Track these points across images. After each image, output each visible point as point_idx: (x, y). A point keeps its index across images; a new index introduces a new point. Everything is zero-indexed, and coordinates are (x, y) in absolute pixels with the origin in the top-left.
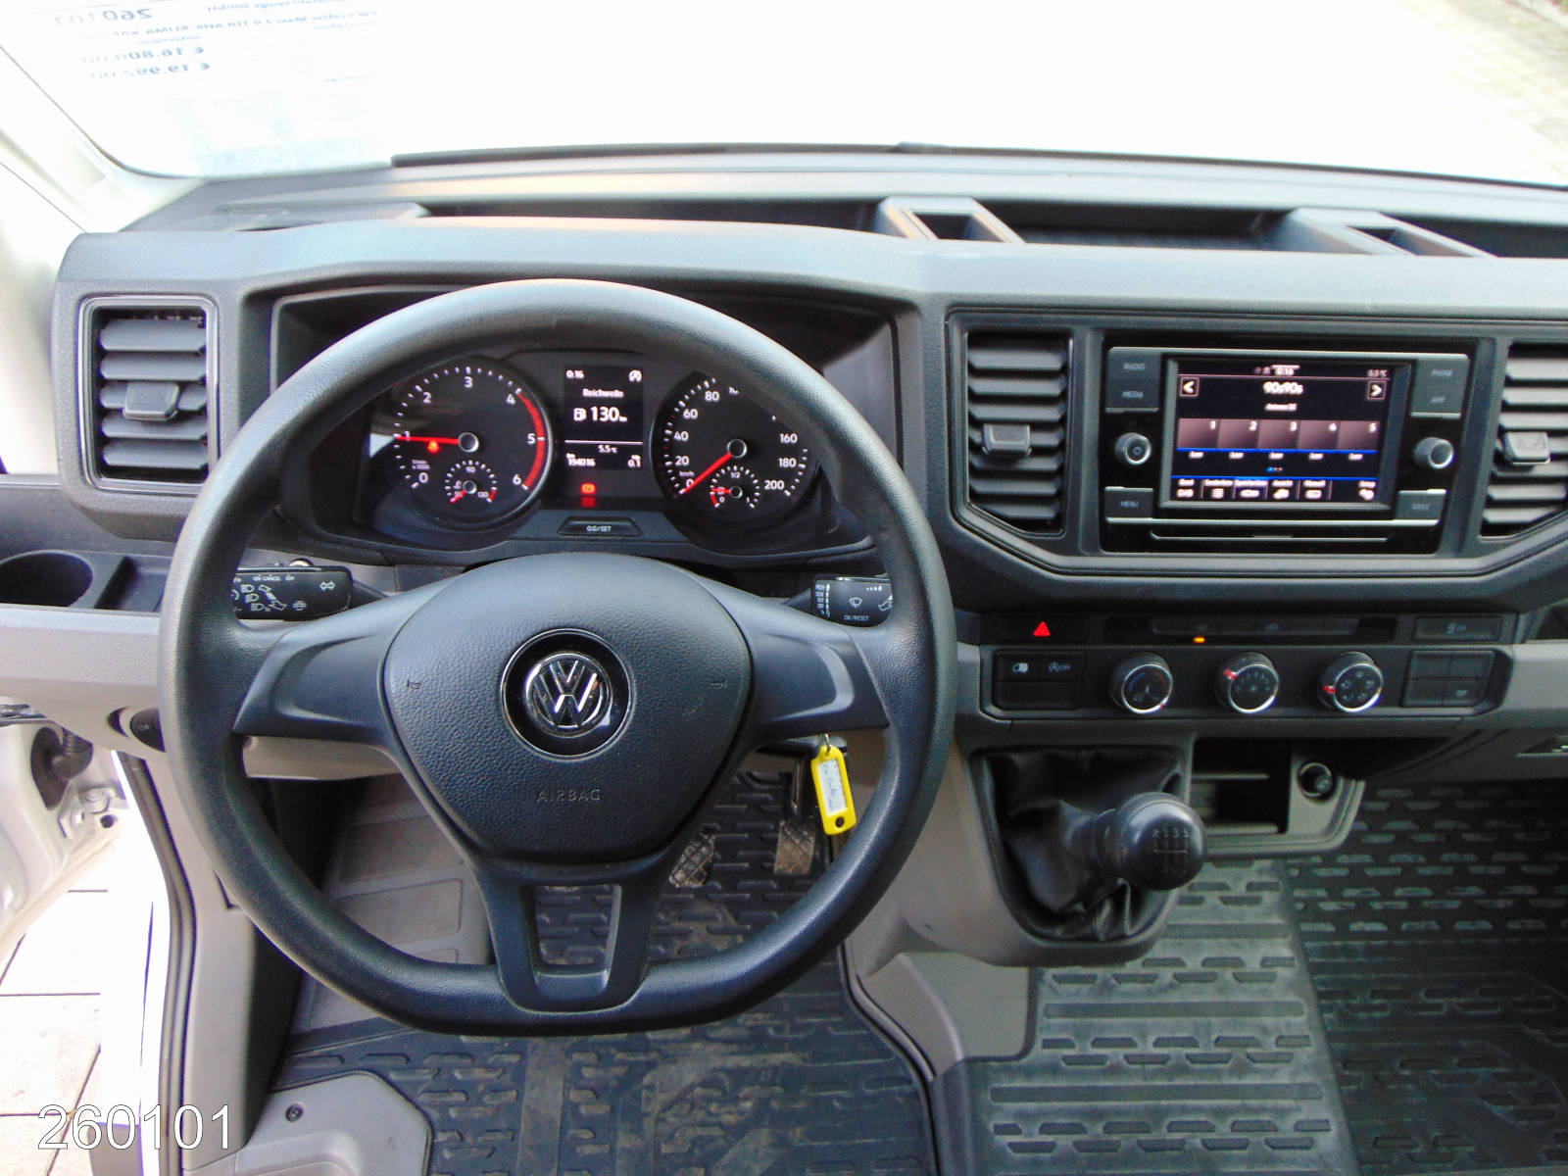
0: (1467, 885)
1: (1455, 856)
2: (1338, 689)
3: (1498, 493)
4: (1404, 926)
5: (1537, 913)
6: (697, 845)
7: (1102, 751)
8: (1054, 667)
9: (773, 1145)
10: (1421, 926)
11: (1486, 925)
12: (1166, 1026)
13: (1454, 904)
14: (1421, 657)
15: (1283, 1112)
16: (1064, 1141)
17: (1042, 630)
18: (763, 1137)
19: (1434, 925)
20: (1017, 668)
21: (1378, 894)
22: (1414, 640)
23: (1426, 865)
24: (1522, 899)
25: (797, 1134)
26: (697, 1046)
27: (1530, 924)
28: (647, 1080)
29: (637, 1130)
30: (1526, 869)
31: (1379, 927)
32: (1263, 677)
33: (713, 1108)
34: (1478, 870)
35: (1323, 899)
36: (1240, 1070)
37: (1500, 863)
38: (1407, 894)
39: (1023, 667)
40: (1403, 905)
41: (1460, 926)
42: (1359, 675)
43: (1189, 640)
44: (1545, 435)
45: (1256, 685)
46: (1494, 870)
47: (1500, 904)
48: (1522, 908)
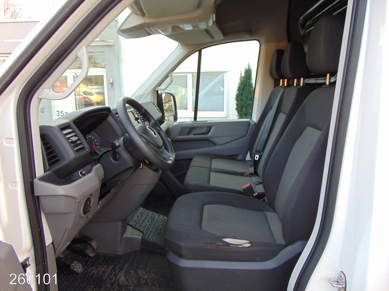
6: (88, 249)
9: (141, 270)
12: (146, 221)
15: (161, 219)
16: (156, 235)
18: (139, 271)
25: (140, 266)
26: (118, 276)
28: (121, 284)
29: (130, 286)
33: (131, 276)
36: (155, 219)
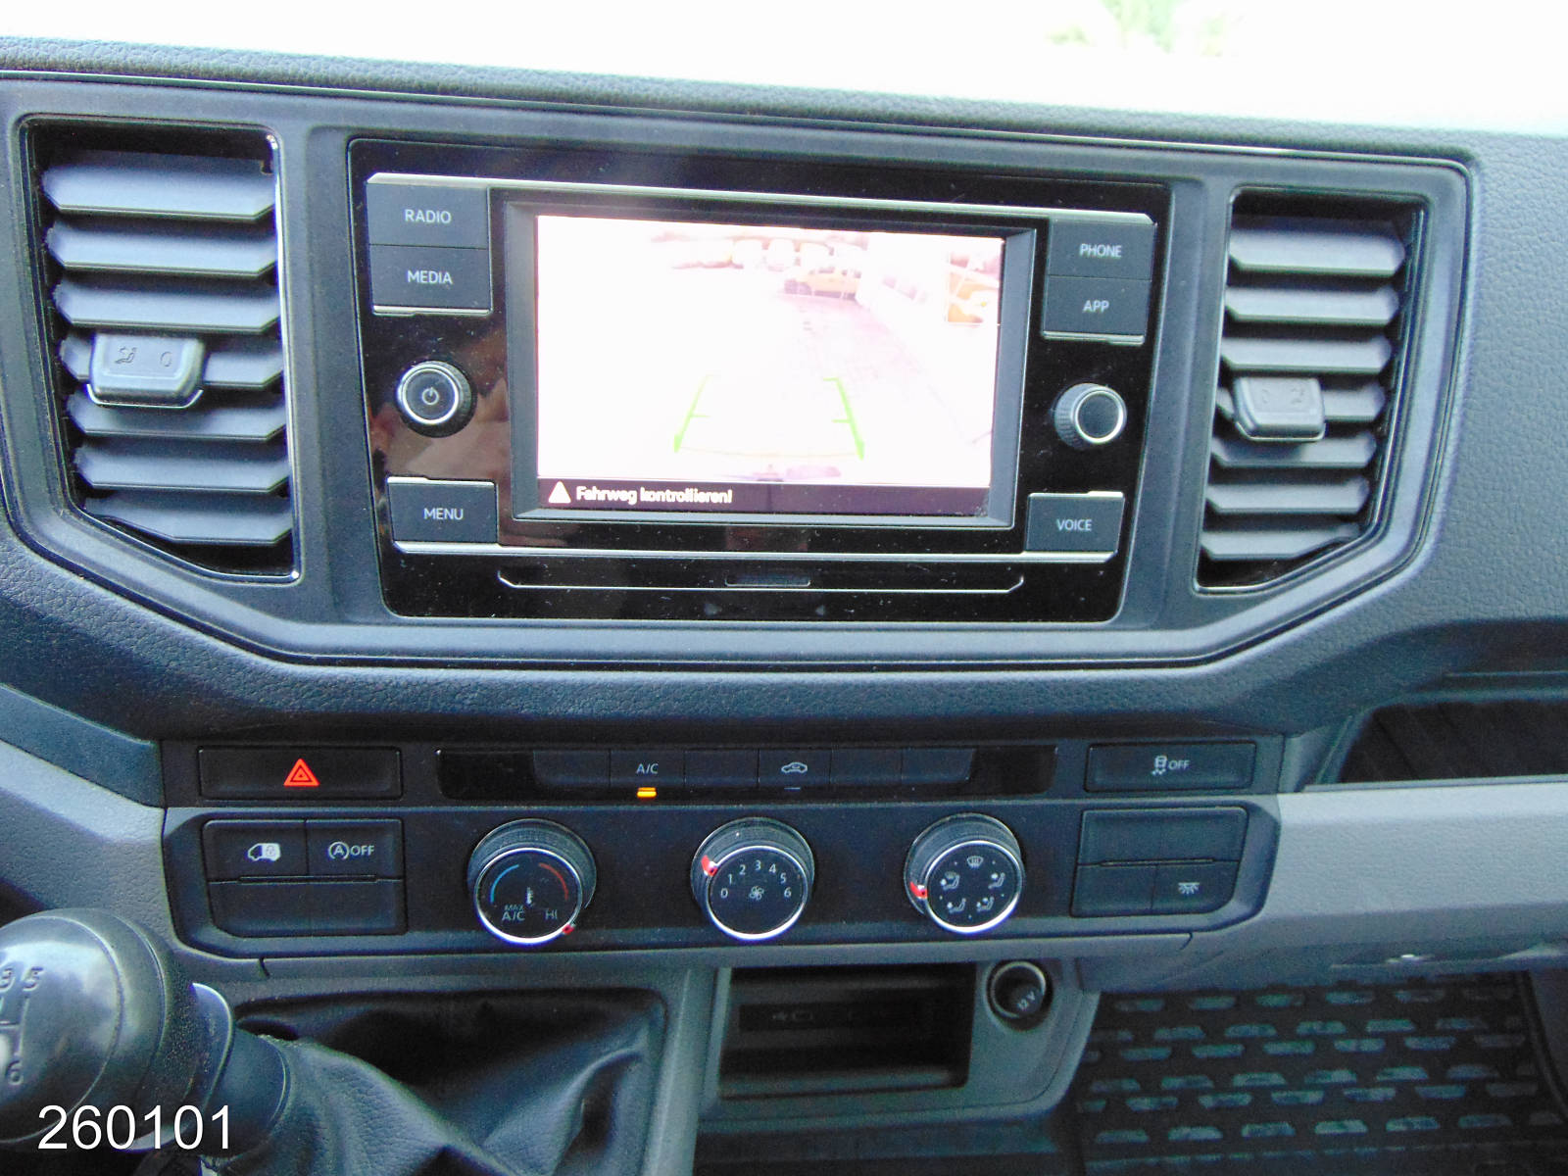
0: (1332, 1068)
1: (1316, 1026)
2: (934, 889)
3: (1229, 500)
4: (1246, 1131)
5: (1429, 1107)
7: (492, 1002)
8: (338, 849)
10: (1270, 1130)
11: (1356, 1126)
13: (1313, 1097)
14: (1100, 820)
17: (300, 775)
19: (1287, 1128)
20: (258, 852)
21: (1209, 1084)
22: (1087, 789)
23: (1277, 1039)
24: (1403, 1087)
27: (1417, 1122)
30: (1411, 1043)
31: (1210, 1133)
32: (773, 869)
34: (1350, 1045)
35: (1134, 1094)
37: (1375, 1035)
38: (1251, 1084)
39: (271, 851)
40: (1246, 1099)
41: (1324, 1128)
42: (975, 863)
43: (629, 795)
44: (1313, 385)
45: (761, 885)
46: (1370, 1045)
47: (1377, 1094)
48: (1407, 1100)
